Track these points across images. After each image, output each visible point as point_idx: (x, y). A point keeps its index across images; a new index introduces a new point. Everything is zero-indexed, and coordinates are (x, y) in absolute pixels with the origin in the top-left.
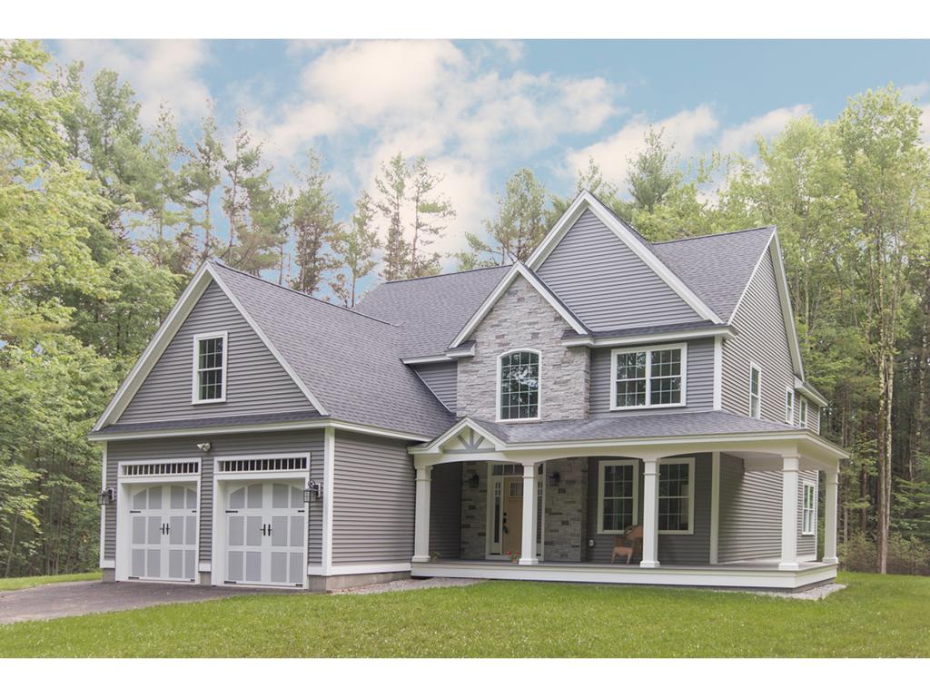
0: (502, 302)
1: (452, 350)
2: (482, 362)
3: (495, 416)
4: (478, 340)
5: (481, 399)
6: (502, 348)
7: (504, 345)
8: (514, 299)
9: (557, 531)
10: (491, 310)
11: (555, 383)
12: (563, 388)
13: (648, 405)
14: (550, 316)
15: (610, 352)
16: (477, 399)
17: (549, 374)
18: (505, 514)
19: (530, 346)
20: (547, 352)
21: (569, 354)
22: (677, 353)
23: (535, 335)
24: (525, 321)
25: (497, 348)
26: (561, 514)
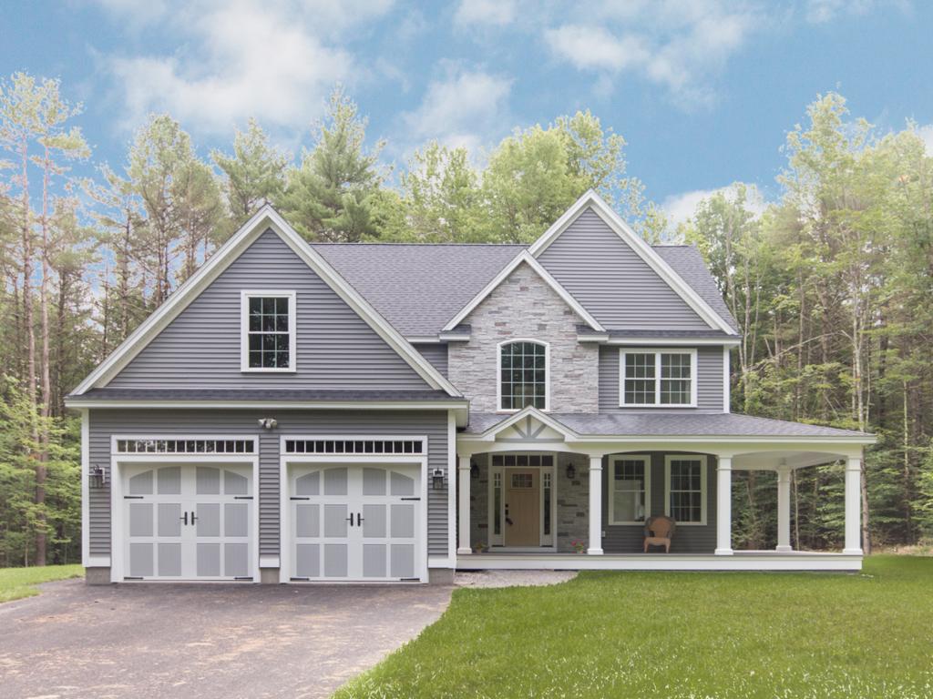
0: (502, 289)
1: (446, 332)
2: (479, 348)
3: (496, 405)
4: (473, 325)
5: (479, 387)
6: (503, 336)
7: (505, 333)
8: (516, 287)
9: (572, 522)
10: (490, 296)
11: (566, 376)
12: (574, 382)
13: (658, 404)
14: (559, 309)
15: (618, 351)
16: (474, 386)
17: (559, 367)
18: (507, 506)
19: (537, 337)
20: (556, 344)
21: (581, 349)
22: (688, 357)
23: (542, 327)
24: (531, 311)
25: (496, 336)
26: (575, 506)
